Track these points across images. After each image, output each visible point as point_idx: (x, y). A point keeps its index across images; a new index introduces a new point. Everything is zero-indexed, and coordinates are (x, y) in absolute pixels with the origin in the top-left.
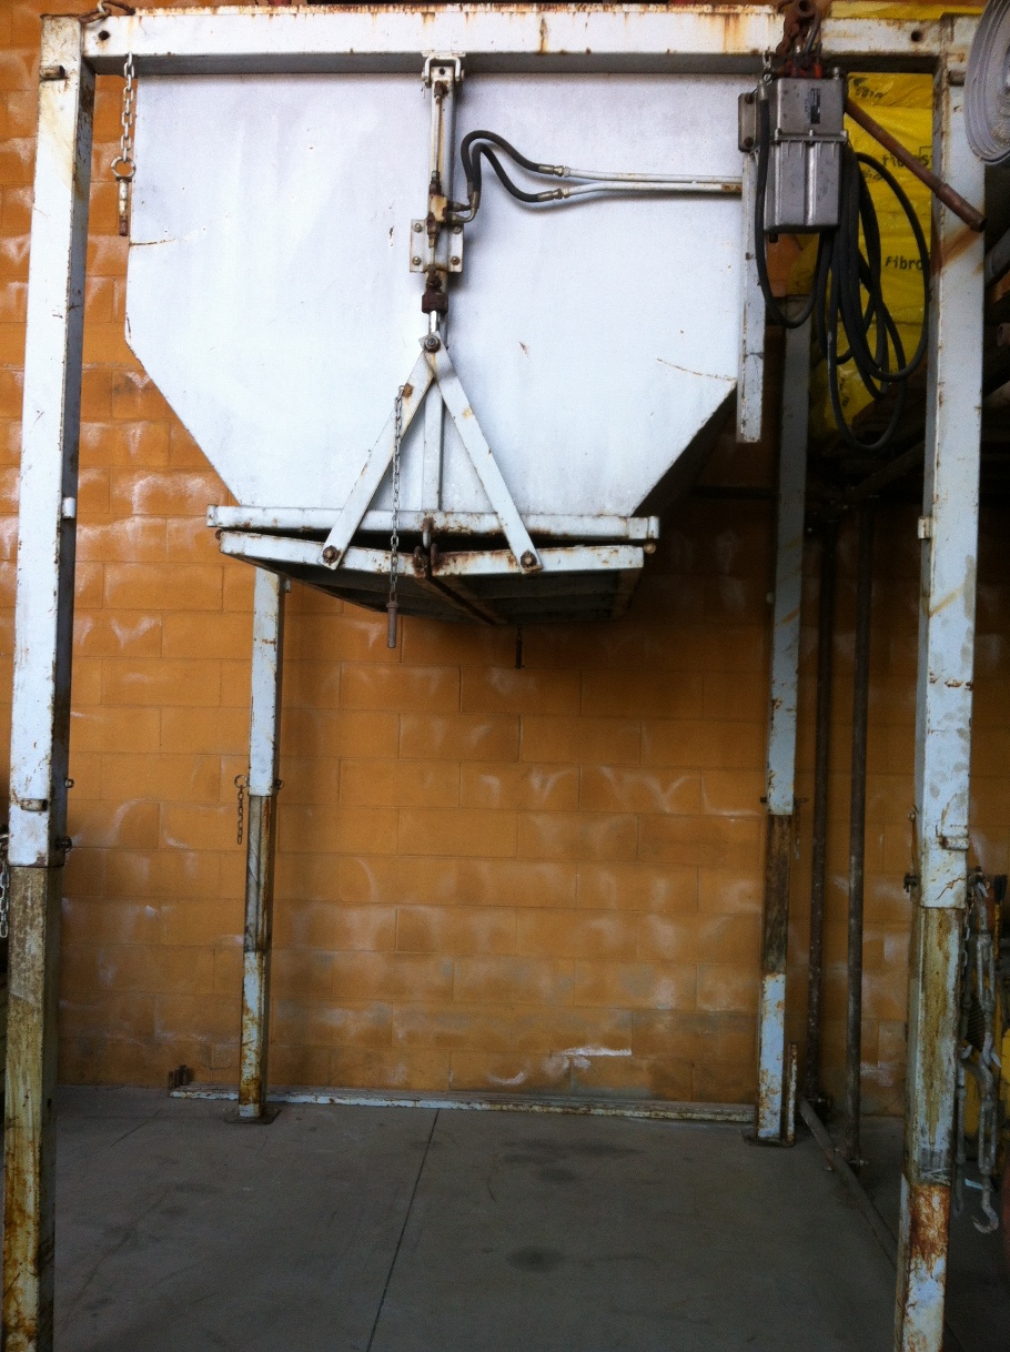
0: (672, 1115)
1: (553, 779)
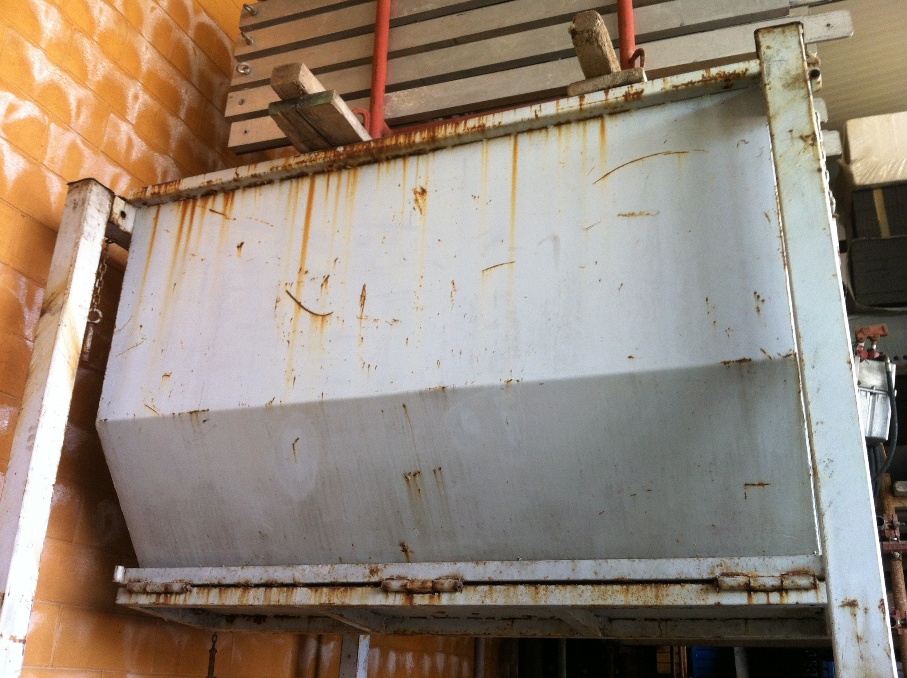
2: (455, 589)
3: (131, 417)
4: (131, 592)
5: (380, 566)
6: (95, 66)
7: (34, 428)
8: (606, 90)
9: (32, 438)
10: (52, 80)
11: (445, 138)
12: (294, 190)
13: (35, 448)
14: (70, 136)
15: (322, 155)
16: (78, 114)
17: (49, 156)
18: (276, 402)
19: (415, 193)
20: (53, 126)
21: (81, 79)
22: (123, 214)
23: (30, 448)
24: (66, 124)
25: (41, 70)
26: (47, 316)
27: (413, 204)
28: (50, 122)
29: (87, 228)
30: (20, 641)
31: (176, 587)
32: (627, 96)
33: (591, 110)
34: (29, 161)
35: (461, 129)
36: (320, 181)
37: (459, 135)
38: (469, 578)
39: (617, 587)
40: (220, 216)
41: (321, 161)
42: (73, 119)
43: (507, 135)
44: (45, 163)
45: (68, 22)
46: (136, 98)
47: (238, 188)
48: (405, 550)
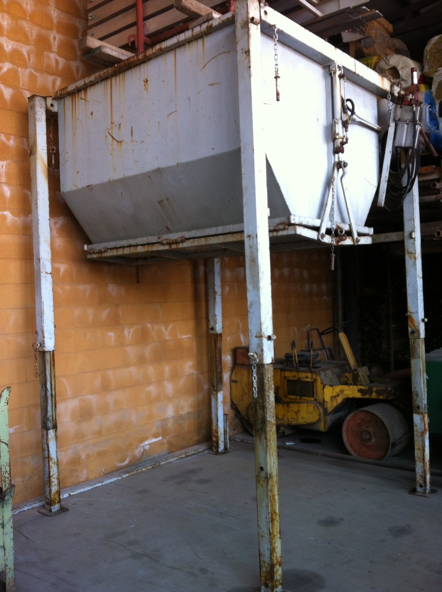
0: (183, 456)
1: (132, 330)
2: (182, 242)
3: (70, 190)
4: (90, 254)
5: (161, 236)
6: (31, 32)
7: (36, 200)
8: (200, 25)
9: (37, 204)
10: (14, 48)
11: (150, 55)
12: (106, 86)
13: (38, 207)
14: (28, 70)
15: (111, 69)
16: (29, 59)
17: (21, 83)
18: (111, 180)
19: (144, 81)
20: (19, 69)
21: (26, 42)
22: (52, 105)
23: (37, 207)
24: (25, 65)
25: (7, 46)
26: (32, 156)
27: (144, 87)
28: (18, 68)
29: (37, 117)
30: (50, 274)
31: (102, 250)
32: (207, 27)
33: (197, 35)
34: (14, 89)
35: (154, 51)
36: (113, 80)
37: (154, 53)
38: (187, 237)
39: (230, 235)
40: (84, 101)
41: (110, 72)
42: (28, 62)
43: (172, 50)
44: (21, 87)
45: (13, 17)
46: (55, 38)
47: (87, 87)
48: (168, 229)
